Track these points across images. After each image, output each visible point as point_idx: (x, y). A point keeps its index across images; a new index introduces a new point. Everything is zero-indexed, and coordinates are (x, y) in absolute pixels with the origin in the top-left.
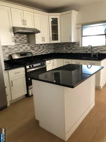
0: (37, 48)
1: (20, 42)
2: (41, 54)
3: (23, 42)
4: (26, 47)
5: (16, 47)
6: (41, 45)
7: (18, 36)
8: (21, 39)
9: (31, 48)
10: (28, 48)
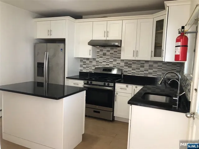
0: (137, 66)
1: (110, 56)
2: (143, 76)
3: (114, 56)
4: (117, 62)
5: (105, 60)
6: (147, 62)
7: (110, 49)
8: (113, 52)
9: (126, 64)
10: (121, 63)
